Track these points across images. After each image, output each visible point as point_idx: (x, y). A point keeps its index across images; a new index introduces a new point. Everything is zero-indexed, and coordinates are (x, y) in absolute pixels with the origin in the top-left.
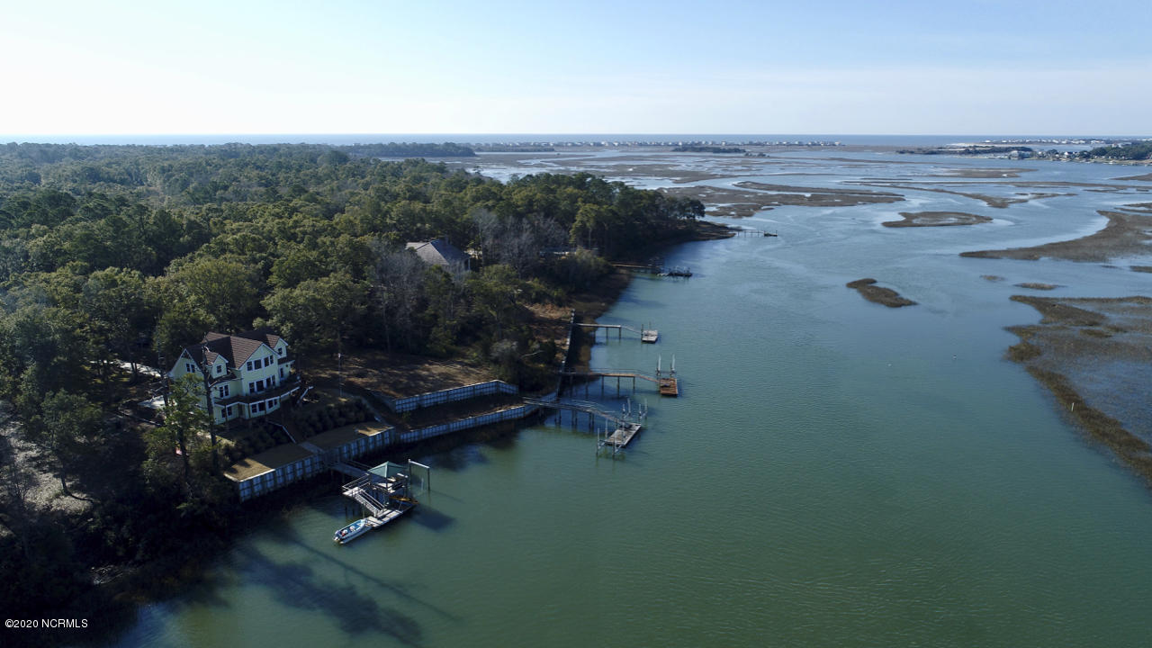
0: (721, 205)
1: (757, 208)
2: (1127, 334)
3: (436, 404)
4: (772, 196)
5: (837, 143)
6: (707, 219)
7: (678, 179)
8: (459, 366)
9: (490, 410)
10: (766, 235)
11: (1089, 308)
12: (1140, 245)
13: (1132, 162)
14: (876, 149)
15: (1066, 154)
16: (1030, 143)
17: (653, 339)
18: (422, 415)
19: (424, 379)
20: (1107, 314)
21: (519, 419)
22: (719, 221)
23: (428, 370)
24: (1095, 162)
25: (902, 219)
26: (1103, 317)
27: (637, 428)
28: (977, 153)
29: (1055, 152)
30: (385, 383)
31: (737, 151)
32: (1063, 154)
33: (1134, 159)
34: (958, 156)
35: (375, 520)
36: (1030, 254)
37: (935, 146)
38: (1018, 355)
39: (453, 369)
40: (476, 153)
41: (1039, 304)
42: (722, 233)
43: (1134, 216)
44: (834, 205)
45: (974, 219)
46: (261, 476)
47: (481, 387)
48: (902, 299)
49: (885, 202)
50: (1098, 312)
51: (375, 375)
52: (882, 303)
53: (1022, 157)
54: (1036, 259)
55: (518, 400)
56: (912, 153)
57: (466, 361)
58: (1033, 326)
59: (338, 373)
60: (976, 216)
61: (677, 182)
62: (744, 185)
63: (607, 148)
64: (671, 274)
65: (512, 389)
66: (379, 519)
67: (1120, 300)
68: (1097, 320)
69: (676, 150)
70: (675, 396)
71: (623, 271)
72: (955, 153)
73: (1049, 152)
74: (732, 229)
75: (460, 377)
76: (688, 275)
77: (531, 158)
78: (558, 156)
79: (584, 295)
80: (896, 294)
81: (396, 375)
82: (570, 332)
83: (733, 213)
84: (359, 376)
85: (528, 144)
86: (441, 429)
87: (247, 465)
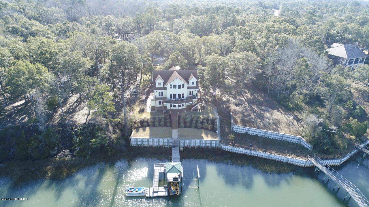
47: (290, 137)
87: (145, 131)
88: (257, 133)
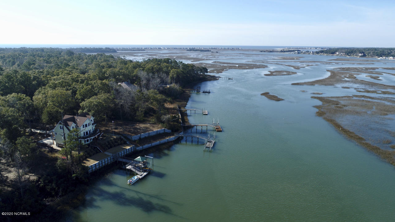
0: (210, 69)
1: (223, 70)
2: (347, 107)
3: (145, 137)
4: (226, 66)
5: (240, 49)
6: (208, 74)
7: (192, 60)
8: (149, 124)
9: (164, 138)
10: (229, 79)
11: (334, 99)
12: (341, 80)
13: (331, 55)
14: (253, 50)
15: (312, 52)
16: (299, 48)
17: (207, 113)
18: (142, 141)
19: (139, 129)
20: (340, 101)
21: (173, 141)
22: (212, 74)
23: (139, 126)
24: (320, 55)
25: (270, 73)
26: (339, 102)
27: (214, 142)
28: (284, 52)
29: (308, 51)
30: (126, 131)
31: (208, 51)
32: (311, 52)
33: (331, 54)
34: (279, 53)
35: (139, 176)
36: (312, 84)
37: (271, 49)
38: (320, 114)
39: (148, 125)
40: (117, 51)
41: (321, 99)
42: (214, 78)
43: (337, 72)
44: (247, 69)
45: (291, 73)
46: (95, 164)
47: (160, 131)
48: (279, 98)
49: (262, 68)
50: (337, 101)
51: (121, 128)
52: (274, 100)
53: (299, 53)
54: (314, 85)
55: (173, 135)
56: (265, 52)
57: (150, 123)
58: (321, 105)
59: (107, 128)
60: (292, 72)
61: (192, 61)
62: (215, 62)
63: (163, 49)
64: (204, 92)
65: (170, 131)
66: (141, 175)
67: (342, 97)
68: (338, 103)
69: (188, 50)
70: (221, 131)
71: (187, 91)
72: (278, 52)
73: (306, 52)
74: (217, 77)
75: (151, 128)
76: (209, 93)
77: (138, 53)
78: (147, 52)
79: (178, 100)
80: (277, 97)
81: (128, 128)
82: (179, 112)
83: (215, 72)
84: (115, 129)
85: (135, 48)
86: (150, 145)
87: (88, 161)
88: (145, 136)
